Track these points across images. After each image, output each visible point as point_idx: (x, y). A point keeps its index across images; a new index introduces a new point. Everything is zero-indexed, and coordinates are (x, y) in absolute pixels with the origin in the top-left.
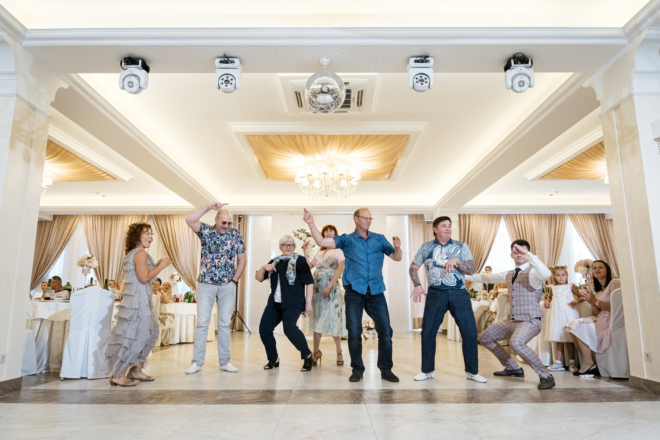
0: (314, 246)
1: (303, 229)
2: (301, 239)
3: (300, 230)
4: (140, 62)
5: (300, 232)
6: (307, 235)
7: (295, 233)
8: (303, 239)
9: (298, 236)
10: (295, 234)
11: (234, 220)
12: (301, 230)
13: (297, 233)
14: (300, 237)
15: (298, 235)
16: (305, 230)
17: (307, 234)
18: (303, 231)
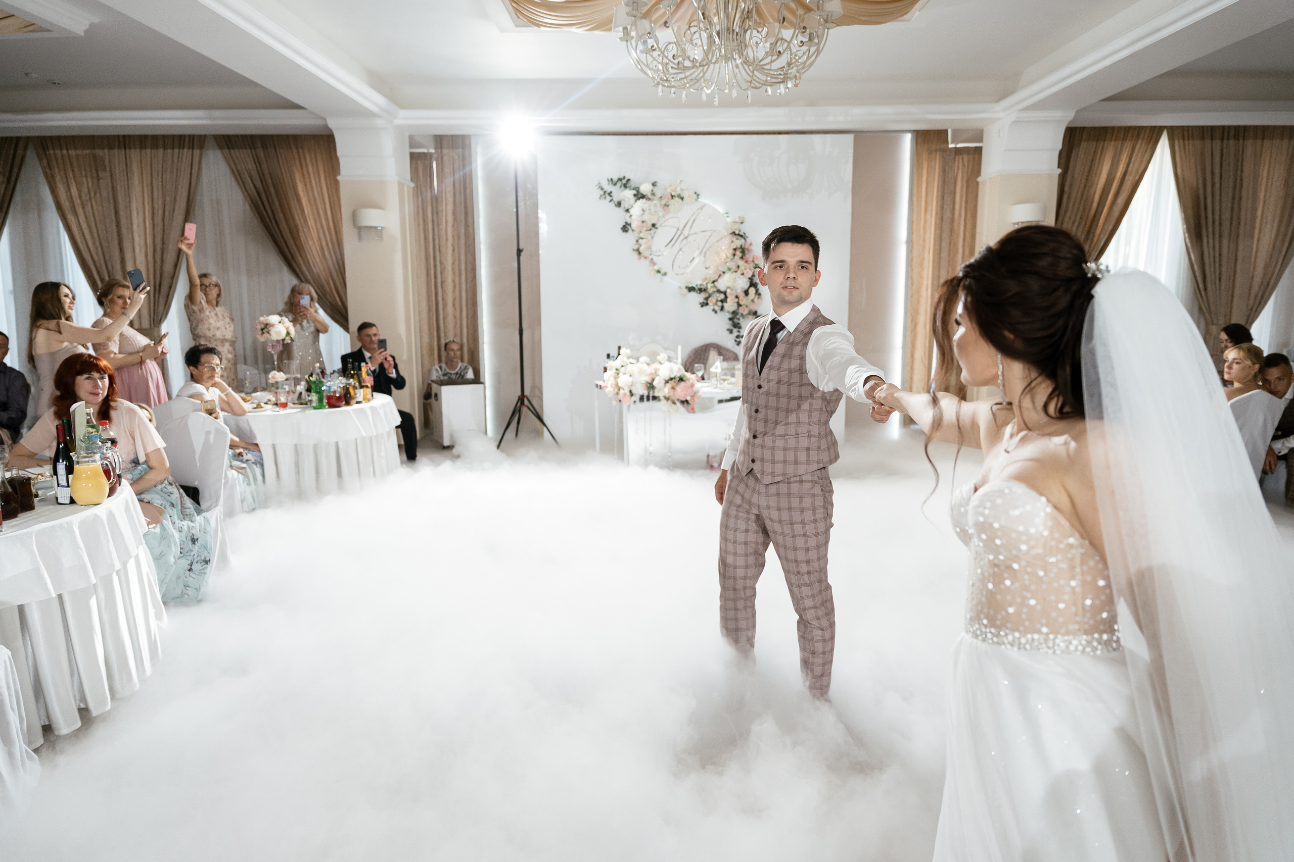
0: (654, 225)
1: (624, 177)
2: (619, 205)
3: (615, 179)
5: (615, 184)
6: (635, 195)
7: (602, 189)
8: (625, 205)
9: (610, 198)
10: (602, 193)
11: (436, 149)
12: (620, 180)
13: (608, 188)
14: (616, 199)
15: (610, 194)
16: (629, 180)
17: (635, 192)
18: (624, 181)
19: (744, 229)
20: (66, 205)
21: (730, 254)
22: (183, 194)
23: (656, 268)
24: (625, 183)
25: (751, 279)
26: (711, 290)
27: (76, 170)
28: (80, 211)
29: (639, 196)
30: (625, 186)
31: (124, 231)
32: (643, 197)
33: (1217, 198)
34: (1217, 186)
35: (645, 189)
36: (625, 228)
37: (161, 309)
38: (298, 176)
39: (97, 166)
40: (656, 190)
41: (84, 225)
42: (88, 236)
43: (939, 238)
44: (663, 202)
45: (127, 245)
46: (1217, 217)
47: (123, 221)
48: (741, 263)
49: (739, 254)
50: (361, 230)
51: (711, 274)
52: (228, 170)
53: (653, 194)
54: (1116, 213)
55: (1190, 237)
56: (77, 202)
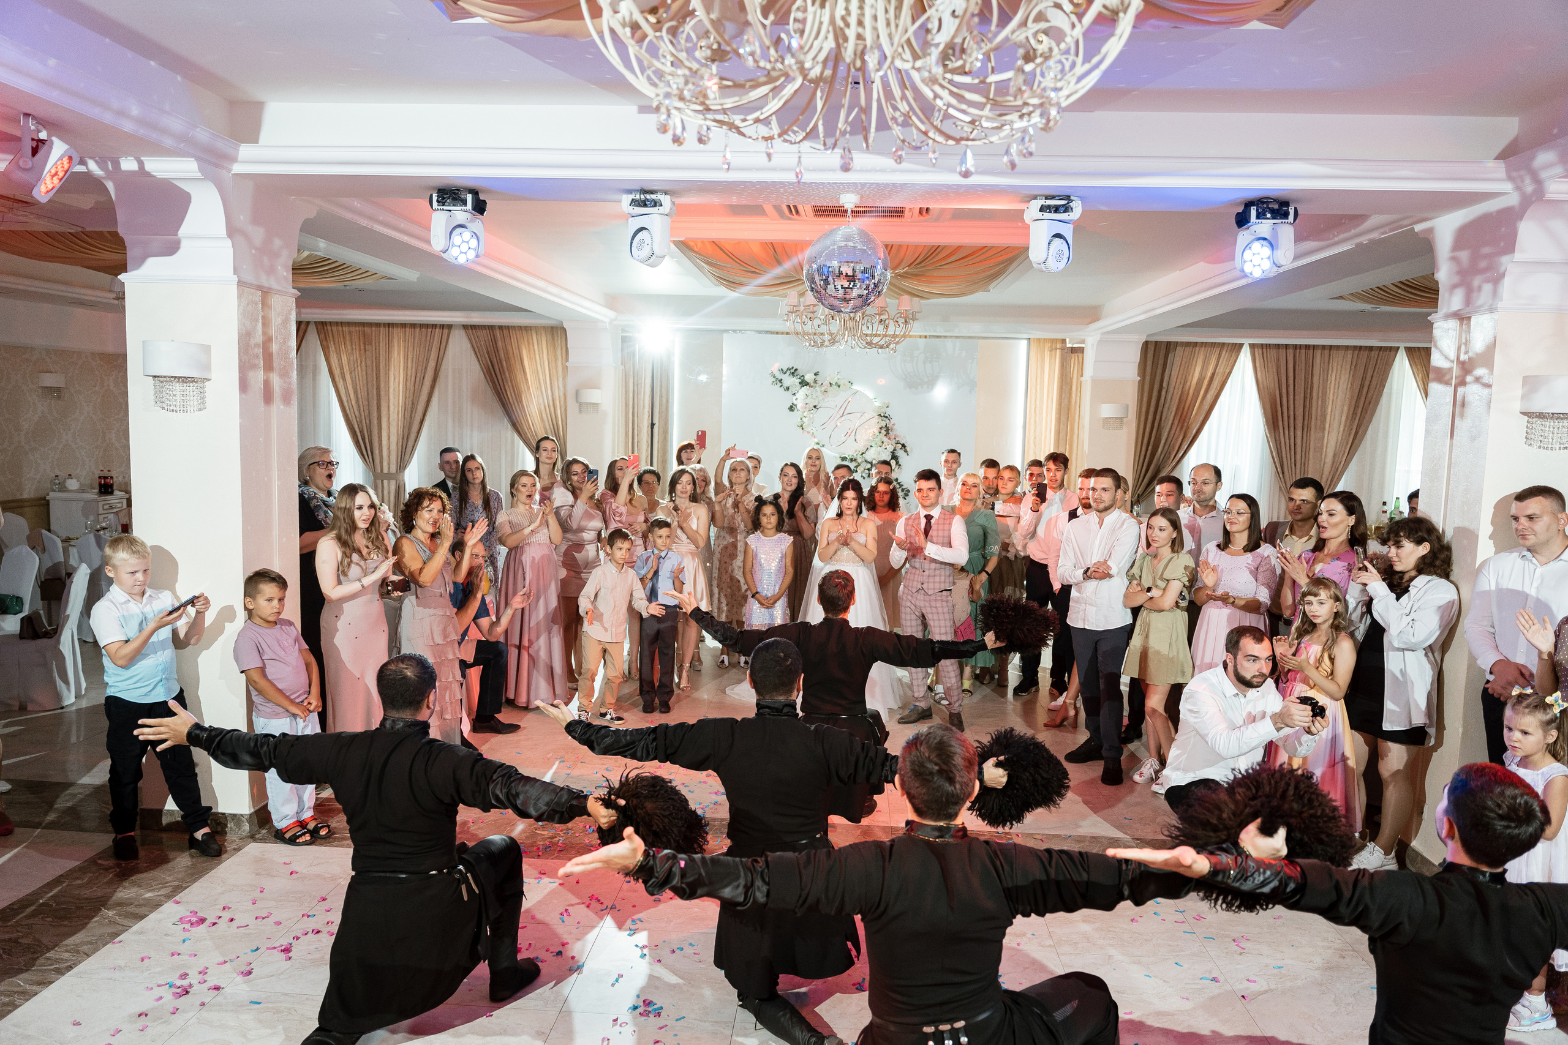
0: (815, 407)
1: (793, 368)
2: (788, 389)
3: (785, 369)
4: (469, 197)
5: (785, 373)
6: (800, 382)
7: (774, 376)
8: (792, 389)
9: (780, 384)
10: (774, 379)
12: (789, 370)
13: (780, 376)
14: (786, 384)
15: (781, 381)
16: (796, 370)
17: (800, 380)
18: (792, 371)
19: (889, 412)
20: (337, 372)
21: (877, 432)
22: (432, 364)
23: (816, 440)
24: (794, 372)
25: (893, 453)
26: (859, 460)
27: (348, 343)
28: (348, 376)
29: (804, 383)
30: (793, 374)
31: (382, 393)
32: (807, 384)
33: (1291, 397)
34: (1291, 387)
35: (809, 377)
36: (792, 408)
37: (407, 457)
38: (524, 353)
39: (366, 341)
40: (818, 378)
41: (350, 387)
42: (352, 395)
43: (1059, 420)
44: (823, 389)
45: (384, 404)
46: (1292, 413)
47: (382, 385)
48: (885, 439)
49: (883, 431)
50: (582, 406)
51: (861, 446)
52: (469, 345)
53: (815, 381)
54: (1206, 407)
55: (1269, 428)
56: (346, 369)
